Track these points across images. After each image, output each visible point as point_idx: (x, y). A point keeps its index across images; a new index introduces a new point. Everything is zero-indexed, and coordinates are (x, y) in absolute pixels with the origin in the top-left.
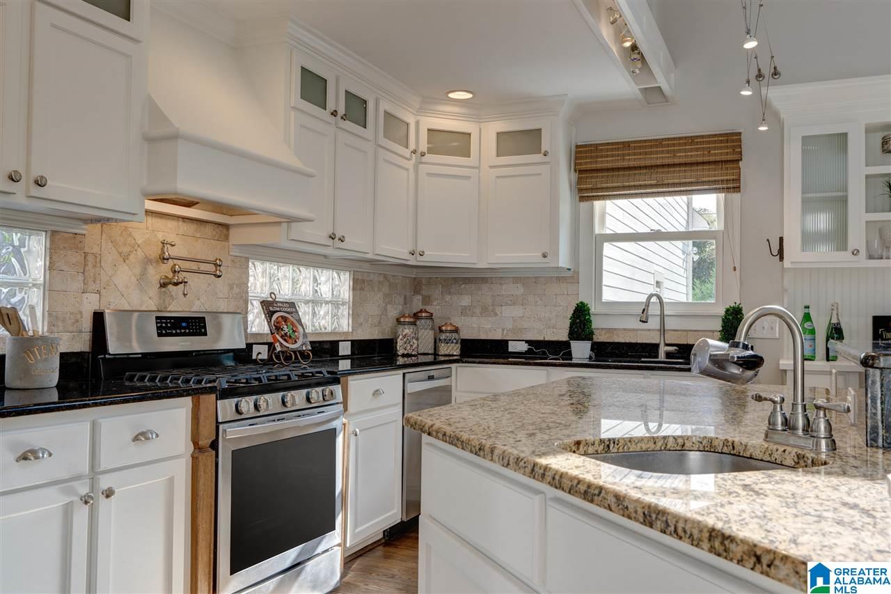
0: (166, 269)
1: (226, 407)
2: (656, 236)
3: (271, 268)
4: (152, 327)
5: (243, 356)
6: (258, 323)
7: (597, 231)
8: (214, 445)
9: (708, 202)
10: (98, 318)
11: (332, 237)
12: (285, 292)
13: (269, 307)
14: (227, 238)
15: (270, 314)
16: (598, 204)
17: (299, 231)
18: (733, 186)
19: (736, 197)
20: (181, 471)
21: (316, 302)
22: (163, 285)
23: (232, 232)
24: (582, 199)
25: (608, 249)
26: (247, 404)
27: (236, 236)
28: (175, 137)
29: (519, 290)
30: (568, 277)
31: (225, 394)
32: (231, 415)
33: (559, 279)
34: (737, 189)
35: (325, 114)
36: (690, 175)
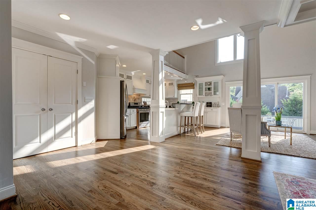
0: (135, 99)
1: (139, 110)
2: (187, 94)
3: (144, 98)
4: (134, 104)
5: (142, 106)
6: (143, 104)
7: (180, 93)
8: (138, 112)
9: (192, 90)
10: (130, 103)
11: (150, 95)
12: (146, 101)
13: (144, 102)
14: (140, 96)
15: (144, 103)
16: (180, 90)
17: (146, 95)
18: (194, 88)
19: (194, 90)
20: (136, 114)
21: (149, 102)
22: (134, 100)
23: (140, 95)
24: (179, 90)
25: (182, 95)
26: (141, 109)
27: (141, 96)
28: (135, 89)
29: (172, 100)
30: (177, 99)
31: (139, 109)
32: (140, 110)
33: (176, 99)
34: (194, 89)
35: (149, 84)
36: (189, 87)
